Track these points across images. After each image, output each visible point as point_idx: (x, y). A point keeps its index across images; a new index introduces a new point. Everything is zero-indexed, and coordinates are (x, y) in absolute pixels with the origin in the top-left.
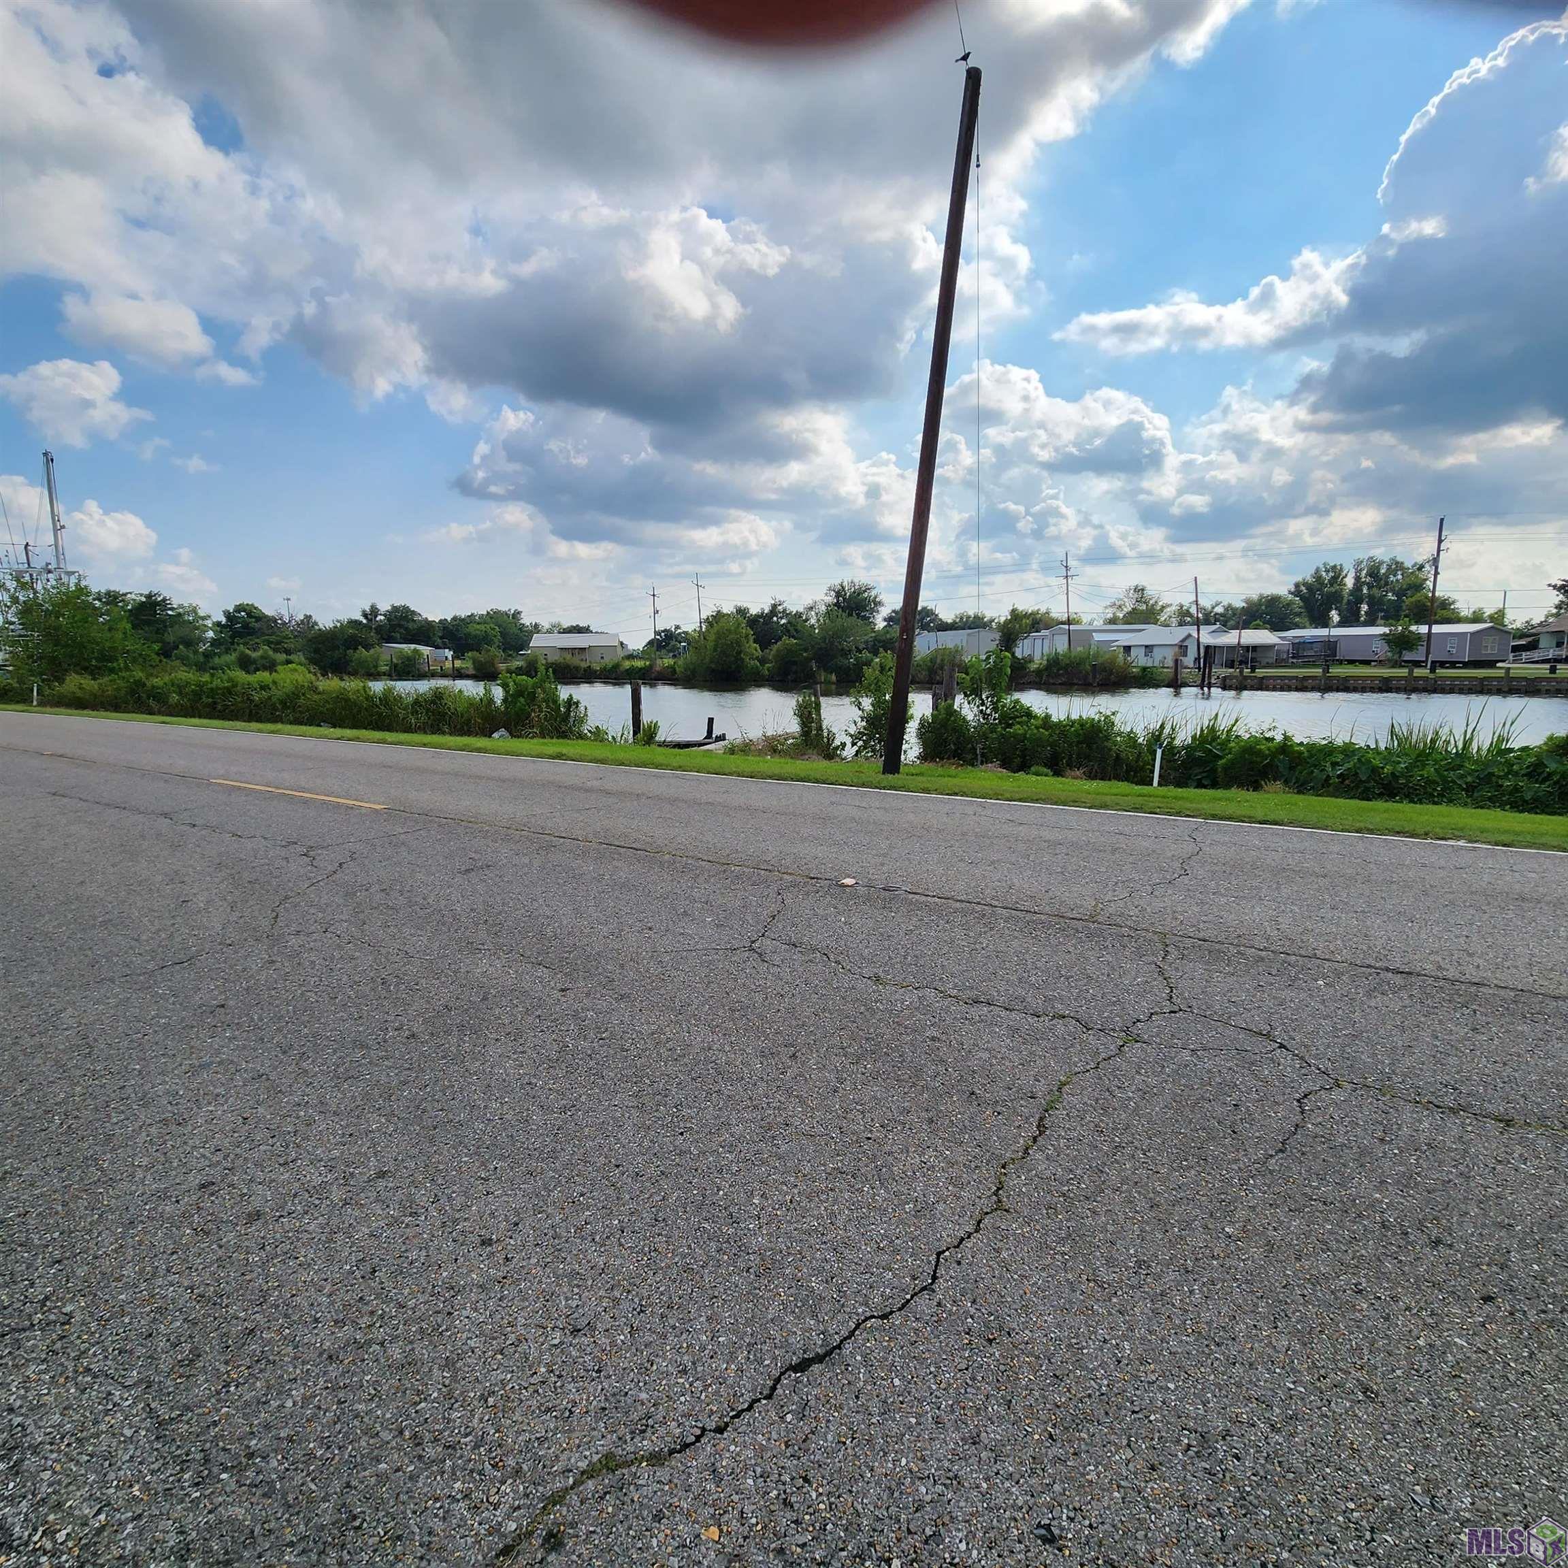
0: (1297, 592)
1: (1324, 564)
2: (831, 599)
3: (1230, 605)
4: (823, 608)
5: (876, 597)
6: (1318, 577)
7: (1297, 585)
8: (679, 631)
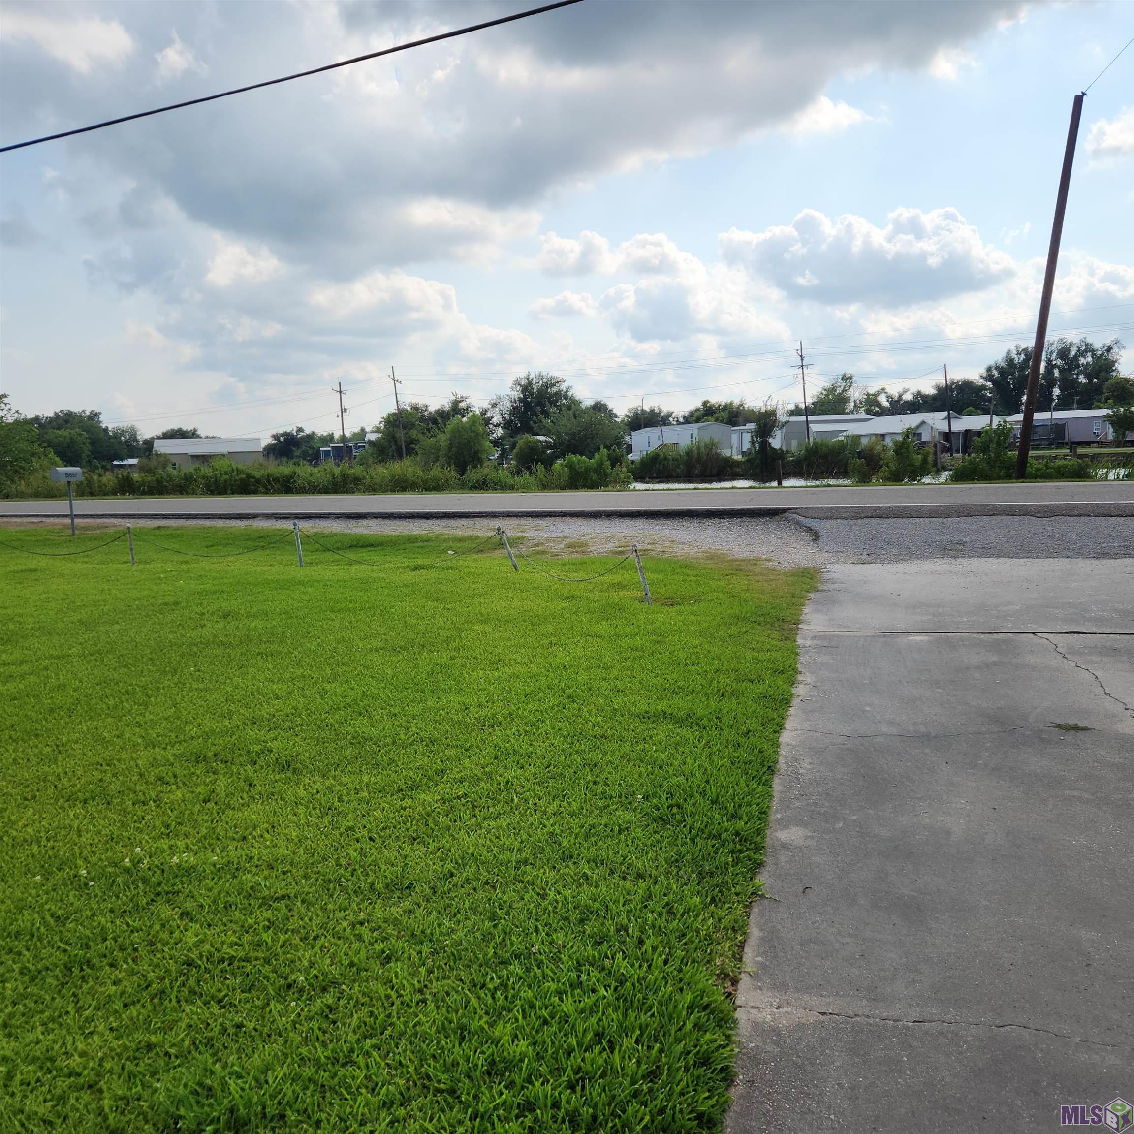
0: (989, 377)
1: (1017, 347)
2: (517, 394)
3: (919, 393)
4: (509, 404)
5: (567, 391)
6: (1010, 361)
7: (989, 369)
8: (302, 434)
